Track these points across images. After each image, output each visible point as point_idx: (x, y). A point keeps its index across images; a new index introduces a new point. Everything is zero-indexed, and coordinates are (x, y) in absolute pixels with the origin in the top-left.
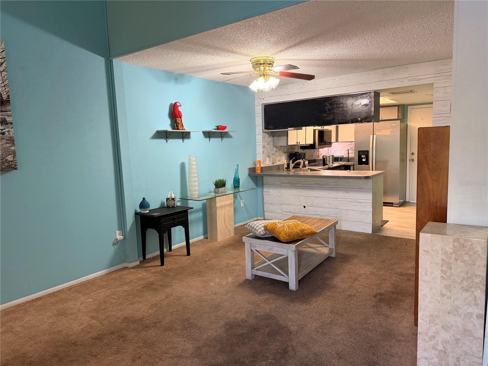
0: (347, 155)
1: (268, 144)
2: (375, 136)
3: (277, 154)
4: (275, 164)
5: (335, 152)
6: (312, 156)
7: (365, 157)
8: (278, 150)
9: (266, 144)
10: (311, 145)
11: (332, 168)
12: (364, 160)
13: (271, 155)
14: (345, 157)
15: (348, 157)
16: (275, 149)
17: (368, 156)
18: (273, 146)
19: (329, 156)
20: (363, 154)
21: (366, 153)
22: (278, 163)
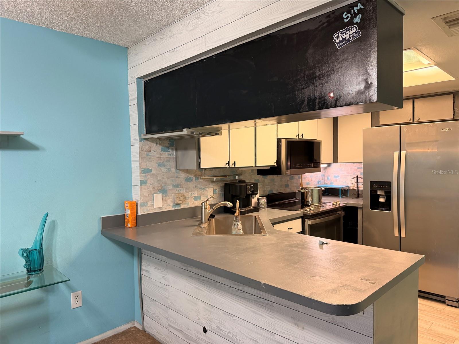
0: (356, 186)
1: (160, 165)
2: (403, 153)
3: (191, 185)
4: (182, 207)
5: (334, 179)
6: (287, 186)
7: (384, 194)
8: (194, 178)
9: (152, 165)
10: (272, 167)
11: (311, 216)
12: (382, 200)
13: (170, 187)
14: (352, 188)
15: (358, 190)
16: (183, 176)
17: (390, 192)
18: (177, 169)
19: (312, 190)
20: (381, 189)
21: (387, 186)
22: (192, 203)
